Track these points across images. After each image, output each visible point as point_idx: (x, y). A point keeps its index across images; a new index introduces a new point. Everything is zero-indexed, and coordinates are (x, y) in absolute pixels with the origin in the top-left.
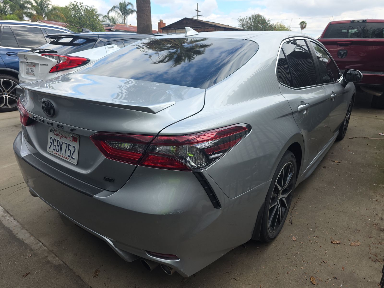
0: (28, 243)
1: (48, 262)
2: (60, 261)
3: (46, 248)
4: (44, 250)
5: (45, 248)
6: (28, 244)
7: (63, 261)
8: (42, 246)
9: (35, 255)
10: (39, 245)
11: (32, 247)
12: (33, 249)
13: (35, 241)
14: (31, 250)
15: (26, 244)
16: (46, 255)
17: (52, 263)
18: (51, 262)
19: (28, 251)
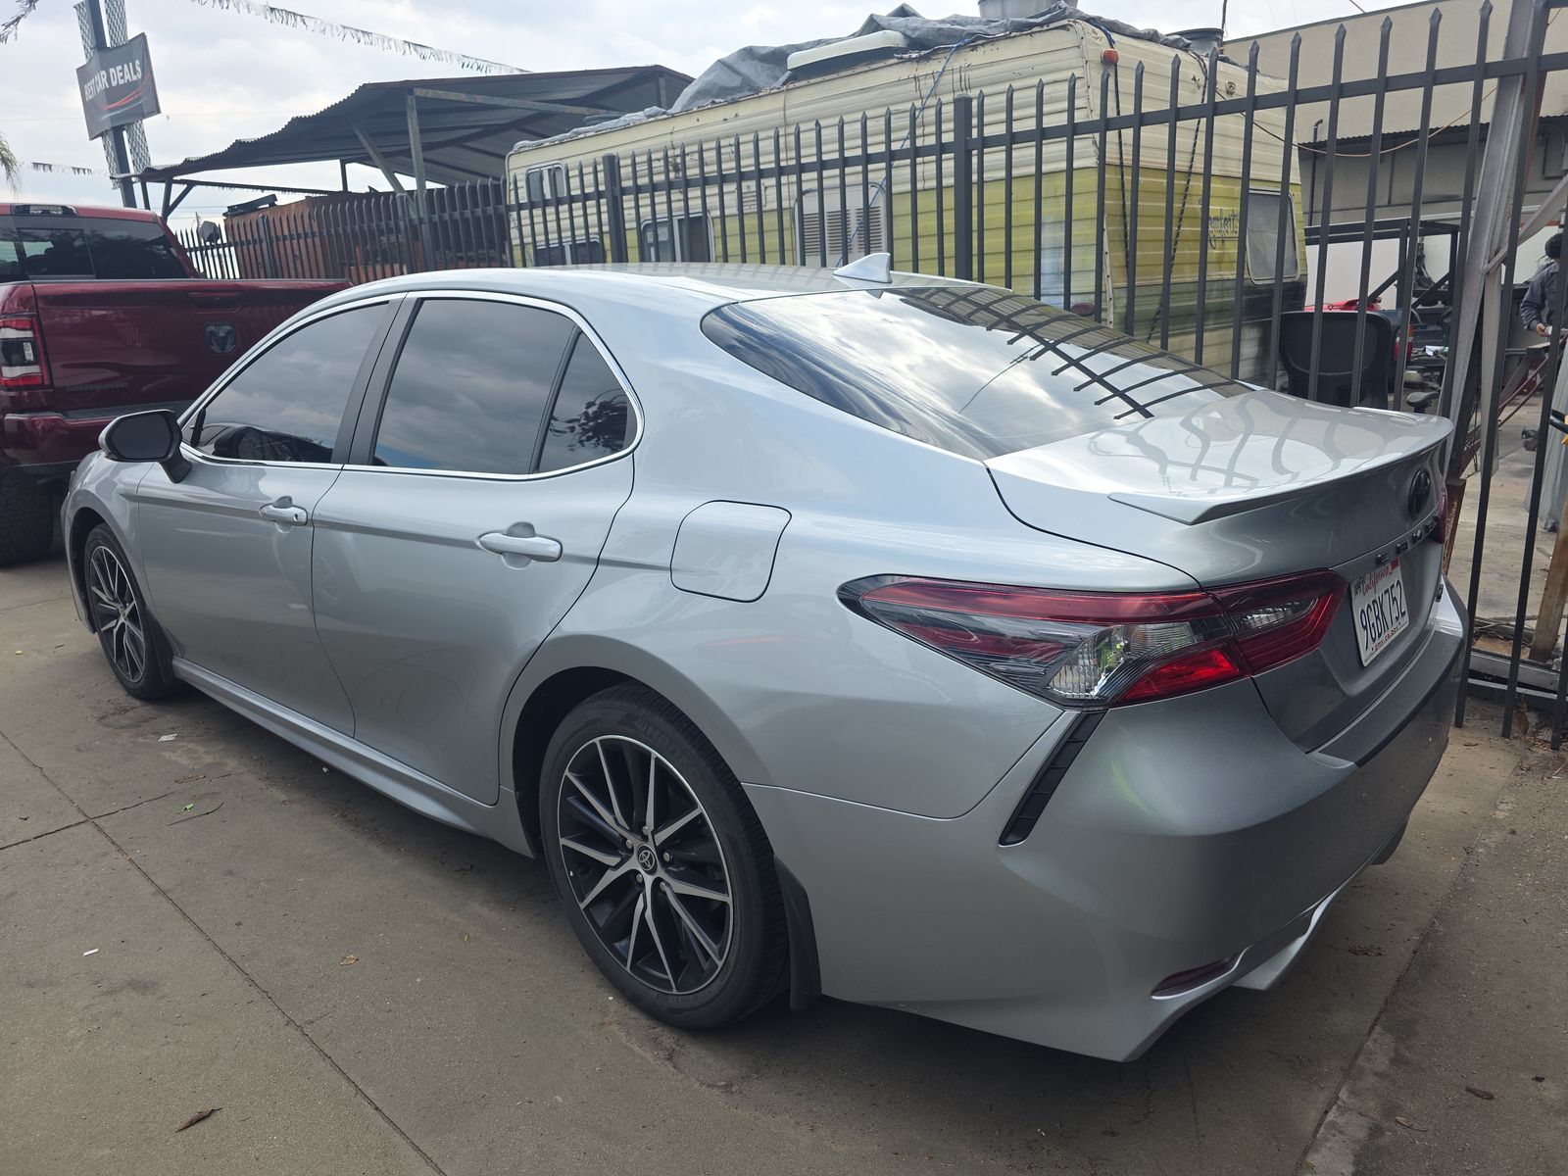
0: (1351, 1158)
1: (1397, 1060)
2: (1374, 1035)
3: (1342, 1091)
4: (1352, 1093)
5: (1343, 1095)
6: (1355, 1156)
7: (1373, 1028)
8: (1339, 1107)
9: (1391, 1110)
10: (1340, 1121)
11: (1361, 1136)
12: (1370, 1129)
13: (1327, 1140)
14: (1376, 1131)
15: (1356, 1163)
16: (1370, 1080)
17: (1396, 1050)
18: (1393, 1054)
19: (1386, 1139)
